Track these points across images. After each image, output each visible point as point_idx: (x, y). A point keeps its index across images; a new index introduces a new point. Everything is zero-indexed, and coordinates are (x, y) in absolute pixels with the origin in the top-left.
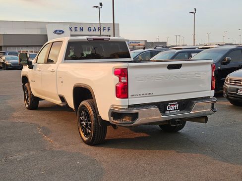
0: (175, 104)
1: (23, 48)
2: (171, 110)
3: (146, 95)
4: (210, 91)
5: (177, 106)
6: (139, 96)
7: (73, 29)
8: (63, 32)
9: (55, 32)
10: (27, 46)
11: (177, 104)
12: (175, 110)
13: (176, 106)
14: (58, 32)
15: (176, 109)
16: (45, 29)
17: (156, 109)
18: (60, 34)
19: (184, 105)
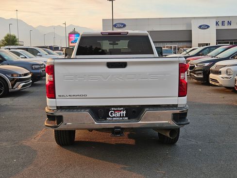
0: (121, 110)
1: (168, 44)
2: (115, 117)
3: (78, 97)
4: (177, 98)
5: (125, 112)
6: (69, 97)
7: (220, 23)
8: (208, 27)
9: (200, 27)
10: (171, 42)
11: (124, 110)
12: (121, 117)
13: (122, 113)
14: (203, 27)
15: (123, 116)
16: (190, 25)
17: (87, 113)
18: (205, 28)
19: (134, 112)
